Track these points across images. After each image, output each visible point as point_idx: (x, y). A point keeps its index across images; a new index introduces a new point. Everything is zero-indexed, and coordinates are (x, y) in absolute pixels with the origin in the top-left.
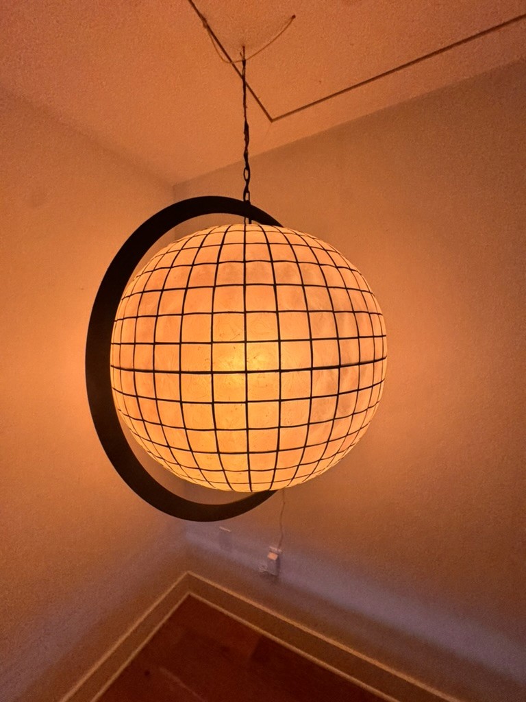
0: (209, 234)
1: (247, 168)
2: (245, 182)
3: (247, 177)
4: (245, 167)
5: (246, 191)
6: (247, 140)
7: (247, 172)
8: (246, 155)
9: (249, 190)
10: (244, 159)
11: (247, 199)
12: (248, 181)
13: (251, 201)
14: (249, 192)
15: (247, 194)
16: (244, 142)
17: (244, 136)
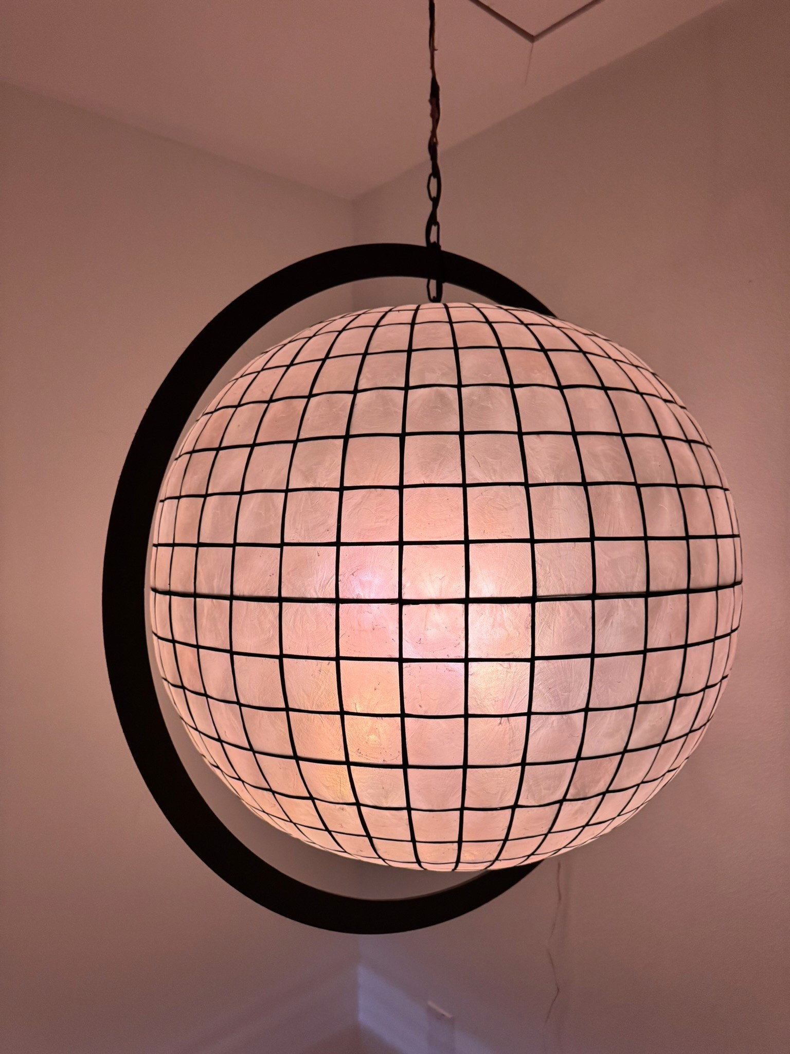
0: (344, 329)
1: (436, 173)
2: (431, 203)
3: (434, 194)
4: (430, 171)
5: (433, 220)
6: (435, 115)
7: (434, 181)
8: (433, 148)
9: (439, 219)
10: (428, 156)
11: (433, 239)
12: (435, 201)
13: (441, 243)
14: (437, 224)
15: (434, 229)
16: (430, 120)
17: (428, 108)
